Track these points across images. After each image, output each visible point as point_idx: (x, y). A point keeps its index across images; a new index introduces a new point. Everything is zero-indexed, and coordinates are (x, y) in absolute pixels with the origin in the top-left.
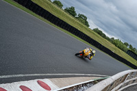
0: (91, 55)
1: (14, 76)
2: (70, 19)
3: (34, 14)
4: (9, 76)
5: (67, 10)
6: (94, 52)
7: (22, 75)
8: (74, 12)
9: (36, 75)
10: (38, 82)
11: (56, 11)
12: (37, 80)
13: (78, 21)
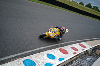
5: (87, 6)
10: (79, 44)
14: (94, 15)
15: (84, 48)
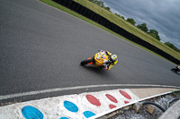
10: (120, 92)
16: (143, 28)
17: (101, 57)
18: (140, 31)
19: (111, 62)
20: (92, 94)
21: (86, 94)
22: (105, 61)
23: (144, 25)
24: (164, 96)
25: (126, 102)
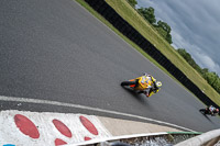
0: (151, 90)
1: (46, 102)
2: (144, 27)
3: (91, 9)
4: (39, 101)
5: (142, 12)
6: (159, 84)
7: (59, 104)
8: (152, 16)
9: (79, 106)
10: (81, 118)
11: (125, 9)
12: (79, 115)
13: (156, 33)
14: (151, 46)
15: (91, 135)
16: (148, 15)
17: (145, 81)
18: (142, 19)
19: (154, 88)
20: (27, 114)
21: (16, 112)
22: (149, 86)
23: (151, 10)
24: (154, 137)
25: (86, 139)
